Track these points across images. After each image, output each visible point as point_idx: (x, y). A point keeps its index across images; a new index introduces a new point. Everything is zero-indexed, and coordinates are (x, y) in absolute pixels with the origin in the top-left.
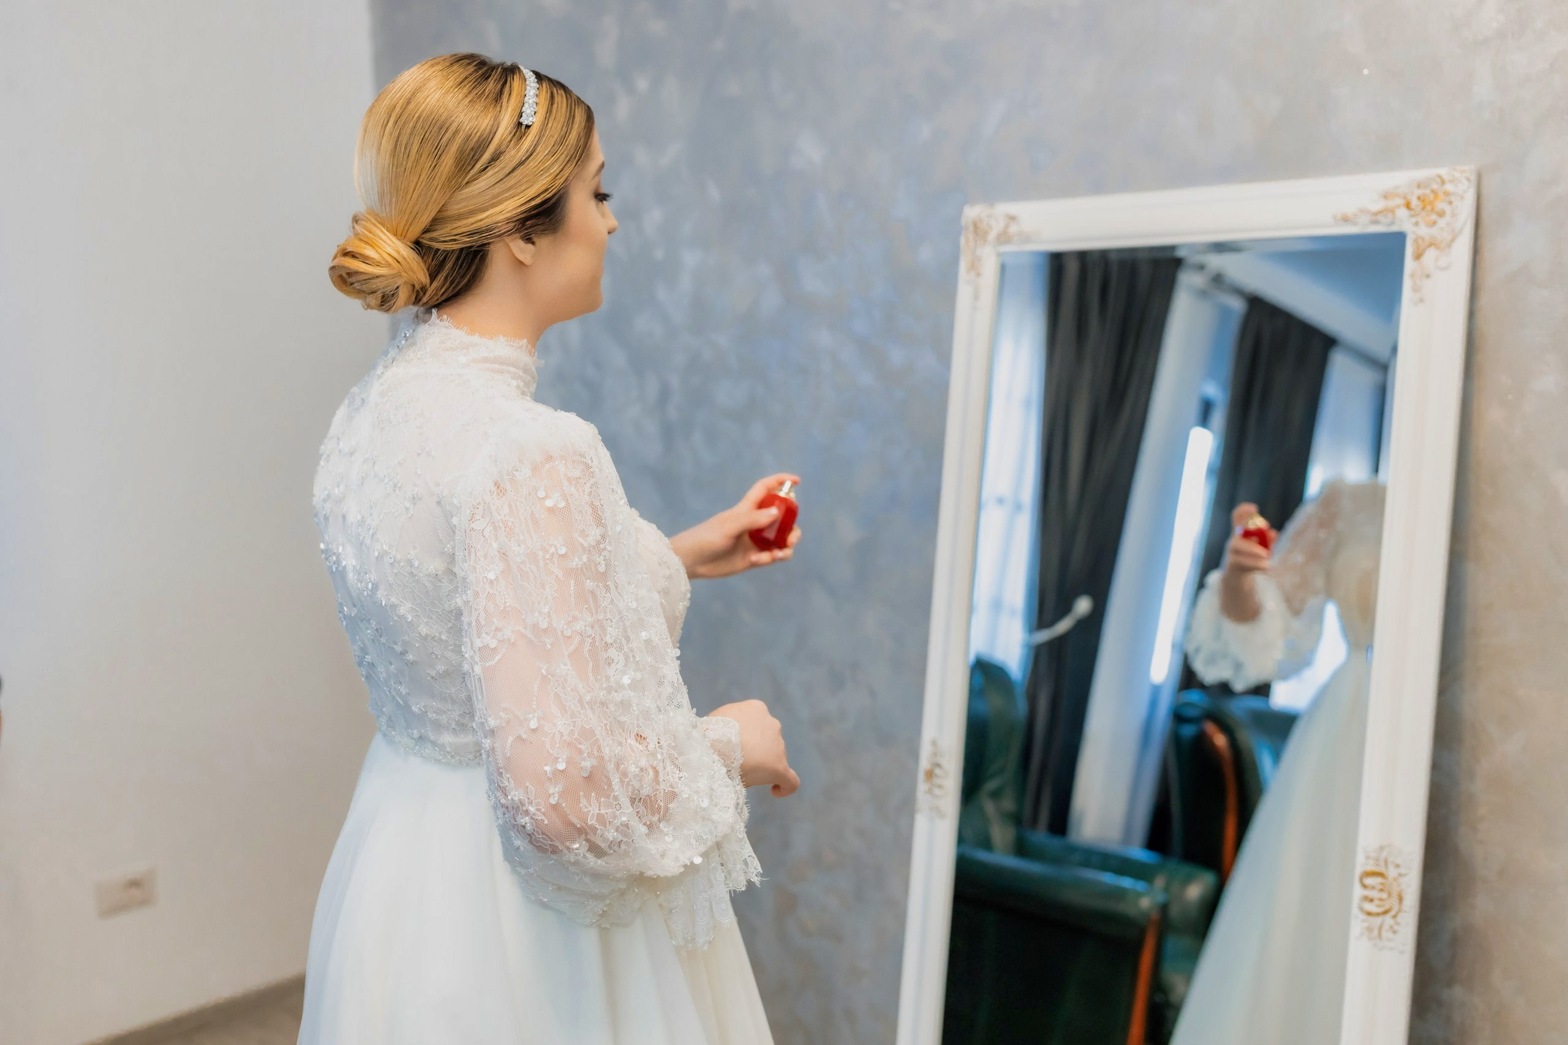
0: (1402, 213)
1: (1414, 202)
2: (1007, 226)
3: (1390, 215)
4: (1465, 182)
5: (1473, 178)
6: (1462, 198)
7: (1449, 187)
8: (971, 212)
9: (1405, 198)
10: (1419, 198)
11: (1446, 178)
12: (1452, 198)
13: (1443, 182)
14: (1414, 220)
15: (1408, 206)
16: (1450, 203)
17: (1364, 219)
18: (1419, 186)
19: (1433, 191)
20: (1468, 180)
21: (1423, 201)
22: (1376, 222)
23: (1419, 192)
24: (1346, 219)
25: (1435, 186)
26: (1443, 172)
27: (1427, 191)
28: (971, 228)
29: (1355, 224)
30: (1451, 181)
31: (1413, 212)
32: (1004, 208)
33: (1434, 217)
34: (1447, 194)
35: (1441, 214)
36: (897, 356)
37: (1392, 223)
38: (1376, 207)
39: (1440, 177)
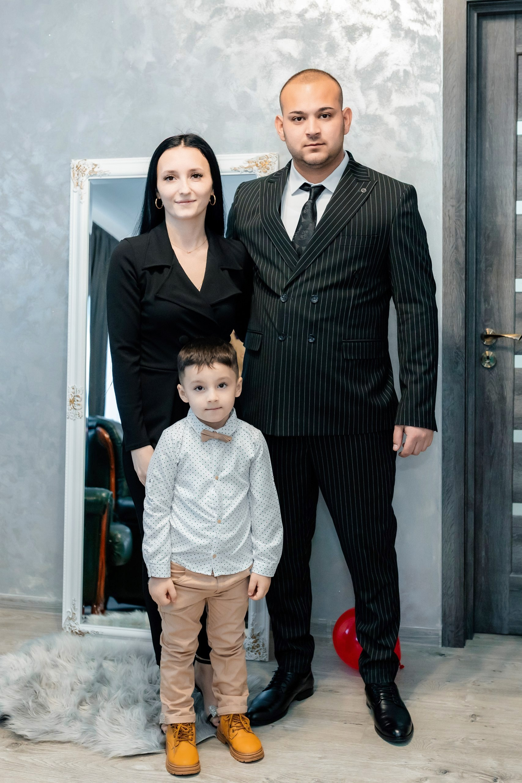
0: (255, 168)
1: (259, 164)
2: (93, 168)
3: (251, 168)
4: (275, 158)
5: (277, 157)
6: (275, 163)
7: (270, 160)
8: (75, 162)
9: (255, 163)
10: (260, 163)
11: (269, 156)
12: (271, 163)
13: (268, 158)
14: (259, 171)
15: (257, 165)
16: (271, 165)
17: (242, 170)
18: (260, 159)
19: (264, 161)
20: (276, 157)
21: (262, 164)
22: (246, 171)
23: (260, 161)
24: (235, 170)
25: (265, 159)
26: (268, 154)
27: (263, 161)
28: (75, 169)
29: (239, 171)
30: (270, 157)
31: (259, 168)
32: (90, 162)
33: (266, 170)
34: (270, 162)
35: (268, 169)
36: (35, 224)
37: (252, 172)
38: (247, 165)
39: (266, 155)
